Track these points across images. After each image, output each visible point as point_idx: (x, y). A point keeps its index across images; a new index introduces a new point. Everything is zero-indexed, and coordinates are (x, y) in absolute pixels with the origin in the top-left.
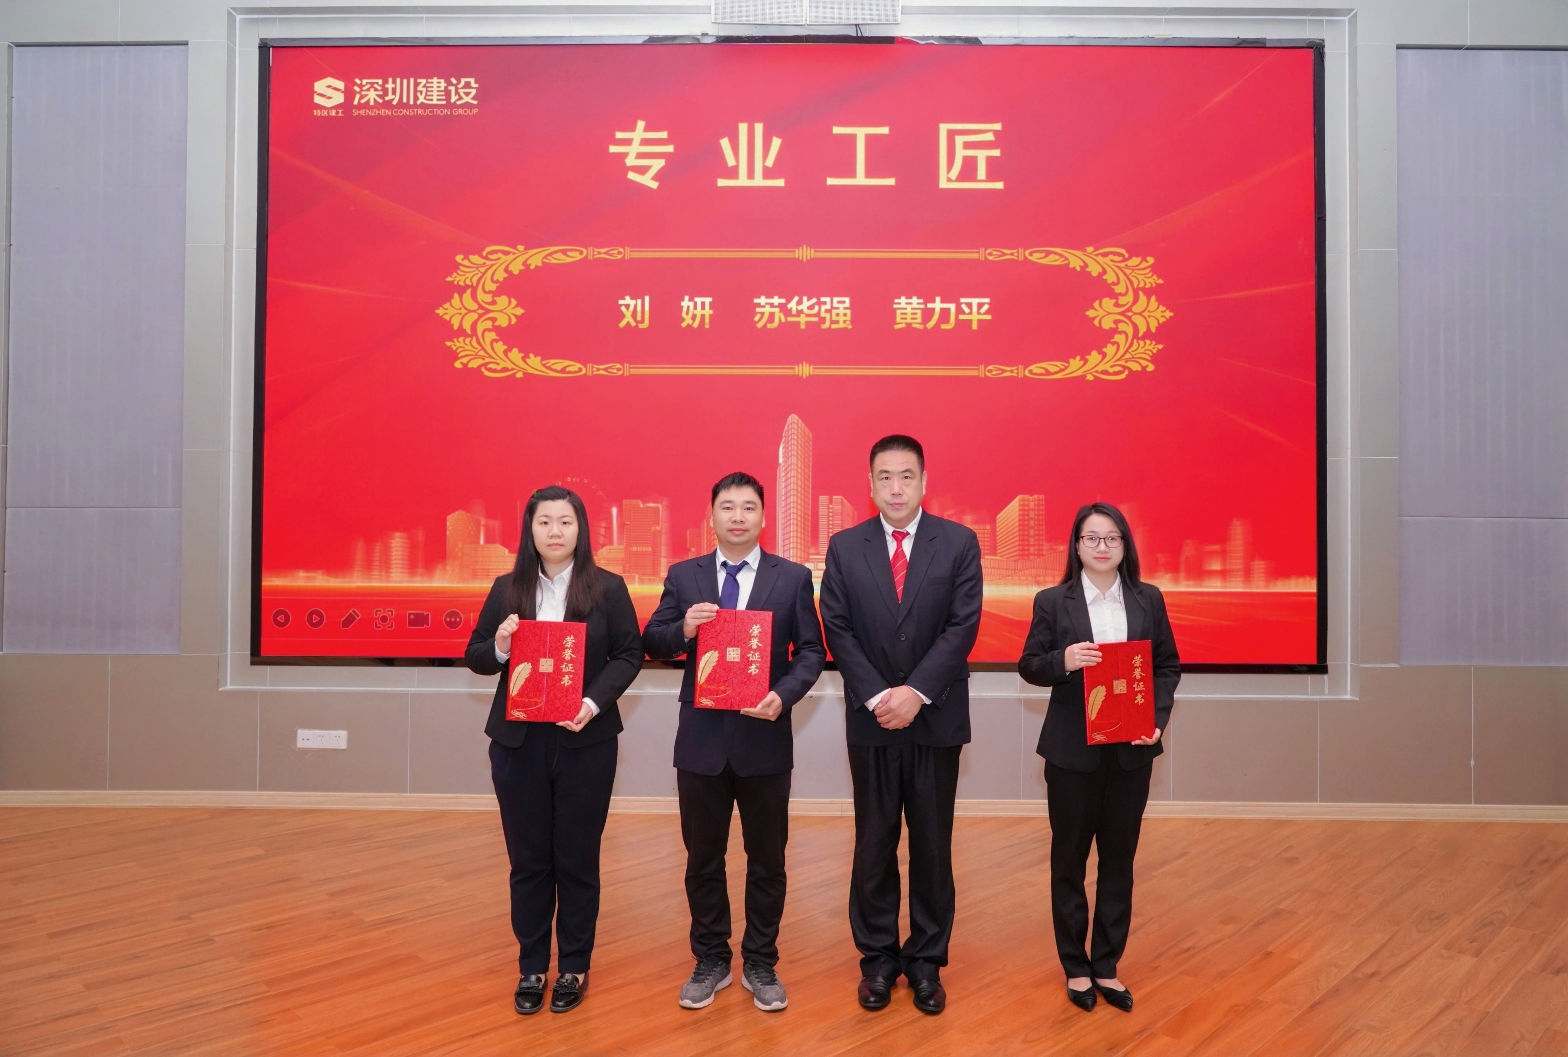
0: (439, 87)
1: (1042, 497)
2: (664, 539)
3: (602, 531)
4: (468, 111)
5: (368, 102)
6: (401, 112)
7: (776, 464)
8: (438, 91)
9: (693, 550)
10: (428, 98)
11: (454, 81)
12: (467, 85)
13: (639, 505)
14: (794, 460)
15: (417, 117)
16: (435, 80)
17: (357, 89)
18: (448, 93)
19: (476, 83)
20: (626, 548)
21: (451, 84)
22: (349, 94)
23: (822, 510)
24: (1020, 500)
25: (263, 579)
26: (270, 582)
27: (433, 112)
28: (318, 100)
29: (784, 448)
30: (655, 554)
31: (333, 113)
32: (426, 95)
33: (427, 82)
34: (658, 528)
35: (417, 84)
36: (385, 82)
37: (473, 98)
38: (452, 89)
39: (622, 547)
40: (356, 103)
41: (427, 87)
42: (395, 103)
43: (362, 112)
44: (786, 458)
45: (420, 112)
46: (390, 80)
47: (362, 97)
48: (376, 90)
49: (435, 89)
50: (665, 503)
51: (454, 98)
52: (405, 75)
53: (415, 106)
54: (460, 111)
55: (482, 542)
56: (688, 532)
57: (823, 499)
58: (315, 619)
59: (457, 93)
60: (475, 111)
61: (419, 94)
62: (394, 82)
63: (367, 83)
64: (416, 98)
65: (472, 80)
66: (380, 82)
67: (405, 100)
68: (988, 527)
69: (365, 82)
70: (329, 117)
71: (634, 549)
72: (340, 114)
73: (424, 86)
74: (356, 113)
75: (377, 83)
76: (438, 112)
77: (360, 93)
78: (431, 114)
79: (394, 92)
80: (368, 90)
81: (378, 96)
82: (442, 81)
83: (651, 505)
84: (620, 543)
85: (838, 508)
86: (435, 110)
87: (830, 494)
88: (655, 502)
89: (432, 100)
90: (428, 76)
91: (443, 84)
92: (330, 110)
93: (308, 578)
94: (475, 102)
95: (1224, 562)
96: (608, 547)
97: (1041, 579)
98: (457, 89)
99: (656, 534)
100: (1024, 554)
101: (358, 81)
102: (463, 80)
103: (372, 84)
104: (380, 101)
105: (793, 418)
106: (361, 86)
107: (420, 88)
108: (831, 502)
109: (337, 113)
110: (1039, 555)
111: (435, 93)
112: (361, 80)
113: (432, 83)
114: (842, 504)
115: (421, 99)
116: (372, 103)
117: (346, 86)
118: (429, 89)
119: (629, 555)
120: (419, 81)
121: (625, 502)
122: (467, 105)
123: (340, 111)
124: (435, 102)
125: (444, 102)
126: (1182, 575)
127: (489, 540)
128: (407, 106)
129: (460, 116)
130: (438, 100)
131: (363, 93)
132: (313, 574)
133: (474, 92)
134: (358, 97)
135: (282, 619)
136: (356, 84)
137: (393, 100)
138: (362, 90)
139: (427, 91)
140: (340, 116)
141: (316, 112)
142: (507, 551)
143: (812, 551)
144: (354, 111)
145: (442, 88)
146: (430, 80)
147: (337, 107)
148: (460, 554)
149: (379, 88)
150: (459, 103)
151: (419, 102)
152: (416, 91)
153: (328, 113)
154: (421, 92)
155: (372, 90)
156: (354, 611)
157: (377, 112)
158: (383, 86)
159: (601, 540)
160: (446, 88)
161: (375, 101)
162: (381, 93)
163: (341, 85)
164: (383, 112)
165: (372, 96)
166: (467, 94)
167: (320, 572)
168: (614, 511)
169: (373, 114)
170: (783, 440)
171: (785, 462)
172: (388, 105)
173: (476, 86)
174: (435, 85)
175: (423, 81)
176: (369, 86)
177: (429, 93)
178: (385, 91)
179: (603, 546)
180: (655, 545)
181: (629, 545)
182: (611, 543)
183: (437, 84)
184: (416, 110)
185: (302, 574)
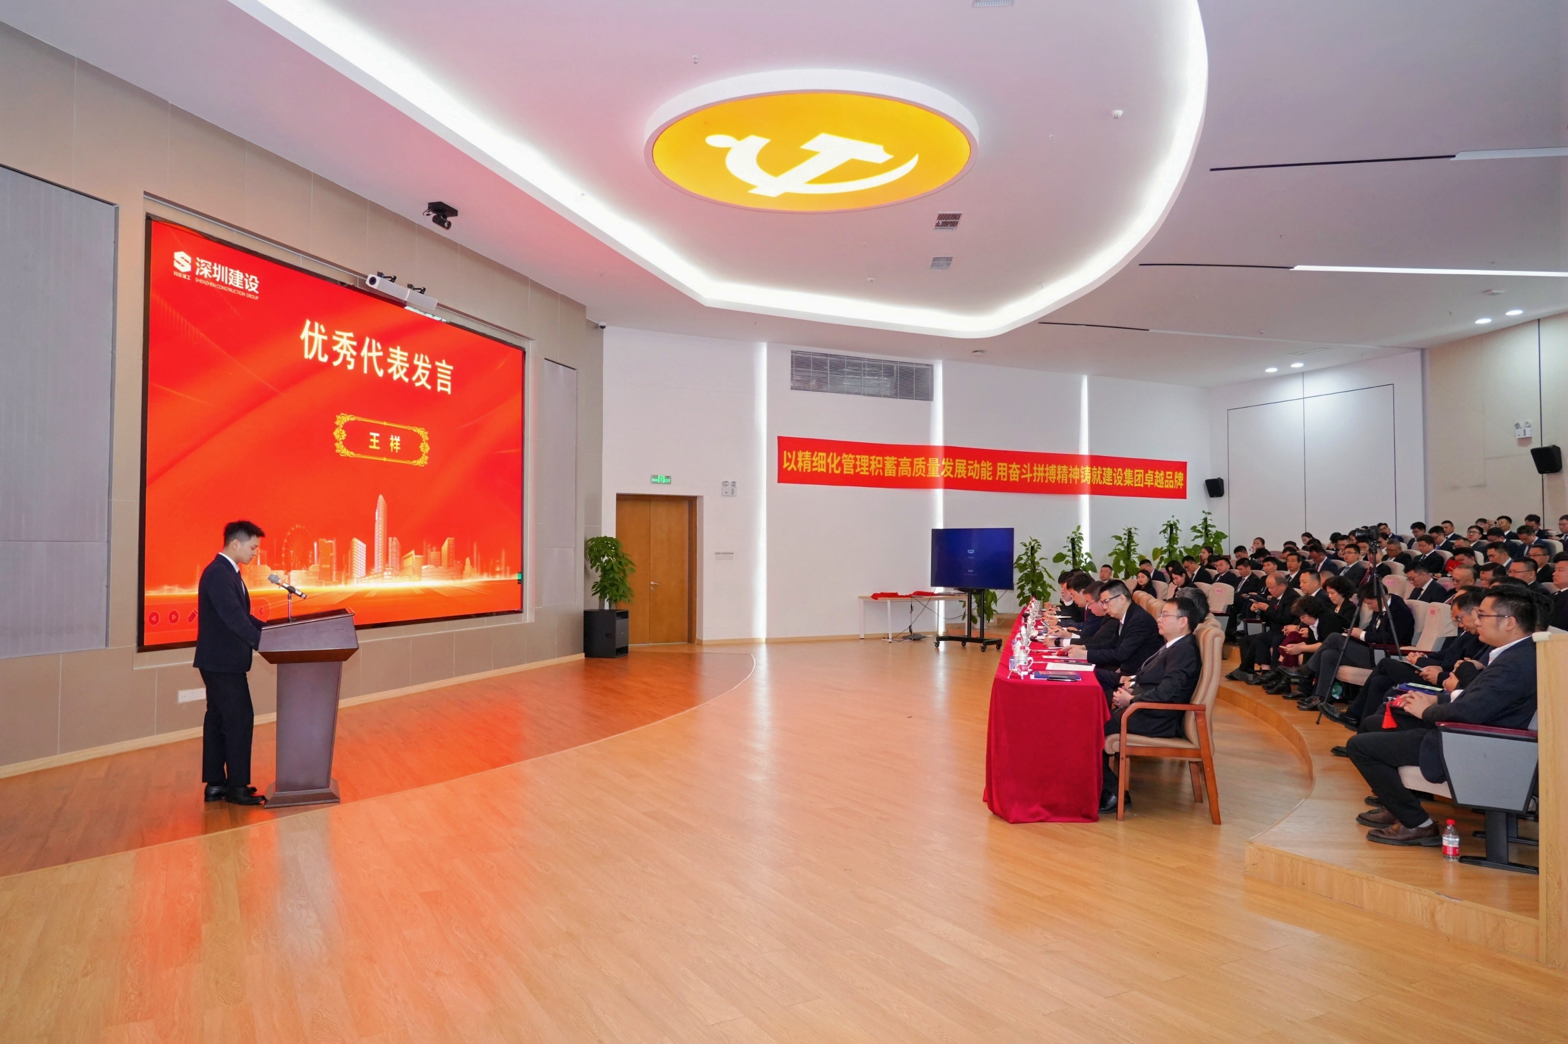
0: (240, 277)
1: (452, 538)
2: (334, 560)
3: (310, 556)
4: (254, 296)
5: (203, 275)
6: (221, 287)
7: (374, 521)
8: (240, 280)
9: (346, 566)
10: (234, 282)
11: (247, 275)
12: (253, 281)
13: (324, 542)
14: (381, 518)
15: (228, 293)
16: (238, 272)
17: (198, 264)
18: (244, 283)
19: (258, 280)
20: (320, 566)
21: (245, 277)
22: (194, 268)
23: (390, 545)
24: (449, 540)
25: (146, 592)
26: (149, 593)
27: (236, 292)
28: (176, 265)
29: (378, 512)
30: (331, 569)
31: (185, 277)
32: (234, 280)
33: (234, 272)
34: (332, 554)
35: (229, 272)
36: (213, 265)
37: (257, 290)
38: (246, 280)
39: (318, 565)
40: (197, 273)
41: (234, 275)
42: (218, 280)
43: (201, 281)
44: (379, 517)
45: (230, 290)
46: (215, 264)
47: (201, 271)
48: (208, 268)
49: (238, 277)
50: (335, 540)
51: (247, 287)
52: (224, 264)
53: (228, 286)
54: (250, 296)
55: (259, 563)
56: (344, 556)
57: (390, 539)
58: (174, 617)
59: (249, 284)
60: (257, 298)
61: (230, 278)
62: (217, 267)
63: (204, 263)
64: (228, 281)
65: (256, 278)
66: (210, 263)
67: (223, 280)
68: (439, 553)
69: (202, 261)
70: (182, 279)
71: (324, 566)
72: (189, 279)
73: (233, 274)
74: (197, 280)
75: (208, 264)
76: (239, 293)
77: (199, 267)
78: (236, 293)
79: (217, 274)
80: (204, 267)
81: (209, 273)
82: (242, 274)
83: (330, 541)
84: (318, 563)
85: (395, 543)
86: (238, 291)
87: (392, 536)
88: (331, 540)
89: (236, 284)
90: (235, 269)
91: (242, 276)
92: (183, 275)
93: (170, 590)
94: (257, 292)
95: (500, 568)
96: (312, 566)
97: (453, 577)
98: (248, 281)
99: (332, 557)
100: (449, 566)
101: (198, 259)
102: (252, 277)
103: (206, 264)
104: (210, 276)
105: (381, 497)
106: (200, 263)
107: (230, 274)
108: (393, 541)
109: (187, 277)
110: (453, 566)
111: (238, 281)
112: (200, 258)
113: (236, 273)
114: (396, 542)
115: (230, 283)
116: (206, 277)
117: (192, 261)
118: (235, 277)
119: (321, 569)
120: (230, 270)
121: (321, 540)
122: (252, 293)
123: (189, 276)
124: (237, 286)
125: (242, 288)
126: (490, 574)
127: (262, 563)
128: (223, 284)
129: (249, 299)
130: (240, 285)
131: (202, 268)
132: (173, 587)
133: (256, 286)
134: (198, 270)
135: (154, 619)
136: (197, 261)
137: (216, 278)
138: (200, 266)
139: (234, 278)
140: (188, 280)
141: (175, 273)
142: (269, 569)
143: (386, 565)
144: (196, 278)
145: (241, 278)
146: (235, 271)
147: (187, 273)
148: (248, 571)
149: (210, 268)
150: (250, 290)
151: (230, 284)
152: (228, 276)
153: (182, 275)
154: (231, 277)
155: (206, 268)
156: (195, 611)
157: (209, 283)
158: (211, 267)
159: (310, 561)
160: (243, 279)
161: (208, 276)
162: (210, 271)
163: (189, 259)
164: (212, 284)
165: (206, 272)
166: (254, 286)
167: (177, 586)
168: (315, 545)
169: (206, 284)
170: (378, 508)
171: (378, 519)
172: (213, 280)
173: (258, 282)
174: (238, 275)
175: (232, 271)
176: (204, 265)
177: (235, 280)
178: (213, 270)
179: (311, 564)
180: (331, 564)
181: (321, 564)
182: (313, 563)
183: (239, 275)
184: (228, 288)
185: (166, 587)
